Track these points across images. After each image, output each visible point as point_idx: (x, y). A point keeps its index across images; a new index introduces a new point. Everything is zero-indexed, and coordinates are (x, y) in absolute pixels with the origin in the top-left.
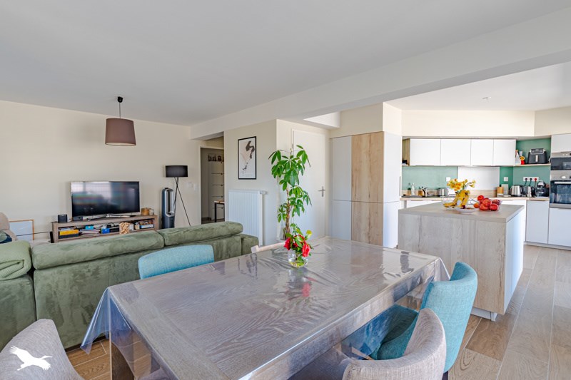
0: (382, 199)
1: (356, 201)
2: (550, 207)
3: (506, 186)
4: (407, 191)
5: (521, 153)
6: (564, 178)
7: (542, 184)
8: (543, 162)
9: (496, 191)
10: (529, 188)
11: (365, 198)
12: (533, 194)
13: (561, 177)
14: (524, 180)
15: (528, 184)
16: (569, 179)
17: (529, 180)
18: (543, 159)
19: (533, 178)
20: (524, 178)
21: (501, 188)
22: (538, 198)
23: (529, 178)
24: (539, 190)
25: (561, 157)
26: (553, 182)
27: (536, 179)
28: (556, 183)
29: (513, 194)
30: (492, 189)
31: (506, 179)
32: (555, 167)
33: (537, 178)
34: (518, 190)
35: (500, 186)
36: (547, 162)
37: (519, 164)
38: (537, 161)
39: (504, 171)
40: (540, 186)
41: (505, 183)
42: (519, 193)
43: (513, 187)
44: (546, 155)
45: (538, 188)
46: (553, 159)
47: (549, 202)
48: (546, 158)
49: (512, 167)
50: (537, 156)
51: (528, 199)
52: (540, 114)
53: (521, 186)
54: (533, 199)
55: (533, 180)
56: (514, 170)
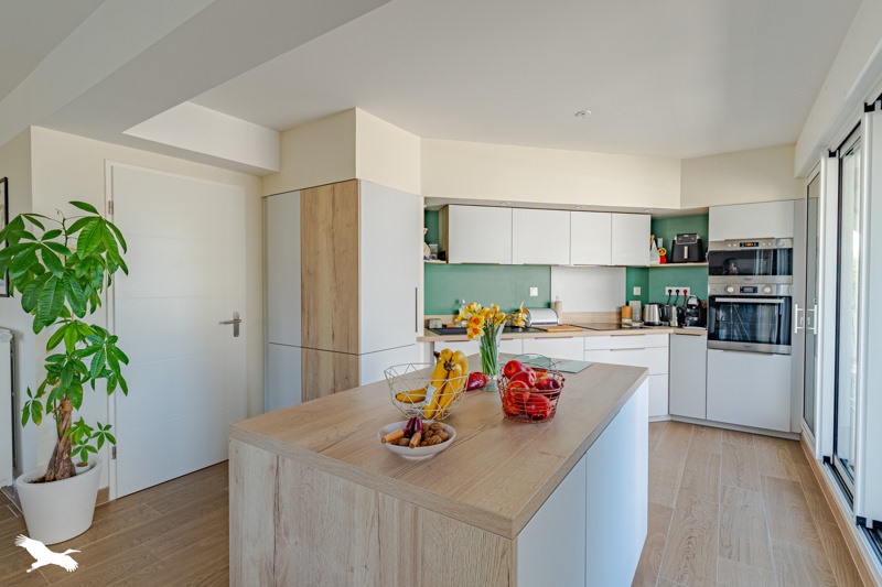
0: (357, 346)
1: (309, 348)
2: (709, 347)
3: (636, 305)
4: (452, 316)
5: (660, 241)
6: (731, 290)
7: (693, 302)
8: (696, 259)
9: (620, 314)
10: (674, 309)
11: (326, 343)
12: (681, 322)
13: (726, 289)
14: (667, 293)
15: (672, 300)
16: (738, 293)
17: (674, 293)
18: (695, 254)
19: (682, 289)
20: (667, 289)
21: (628, 308)
22: (688, 329)
23: (674, 289)
24: (689, 314)
25: (727, 249)
26: (712, 298)
27: (685, 292)
28: (717, 300)
29: (647, 320)
30: (614, 310)
31: (637, 291)
32: (716, 268)
33: (688, 289)
34: (654, 314)
35: (627, 304)
36: (702, 259)
37: (656, 262)
38: (686, 257)
39: (634, 276)
40: (691, 306)
41: (637, 298)
42: (657, 320)
43: (647, 306)
44: (702, 245)
45: (688, 310)
46: (711, 253)
47: (706, 337)
48: (700, 250)
49: (645, 269)
50: (686, 248)
51: (672, 331)
52: (690, 167)
53: (660, 306)
54: (680, 331)
55: (682, 294)
56: (652, 274)
